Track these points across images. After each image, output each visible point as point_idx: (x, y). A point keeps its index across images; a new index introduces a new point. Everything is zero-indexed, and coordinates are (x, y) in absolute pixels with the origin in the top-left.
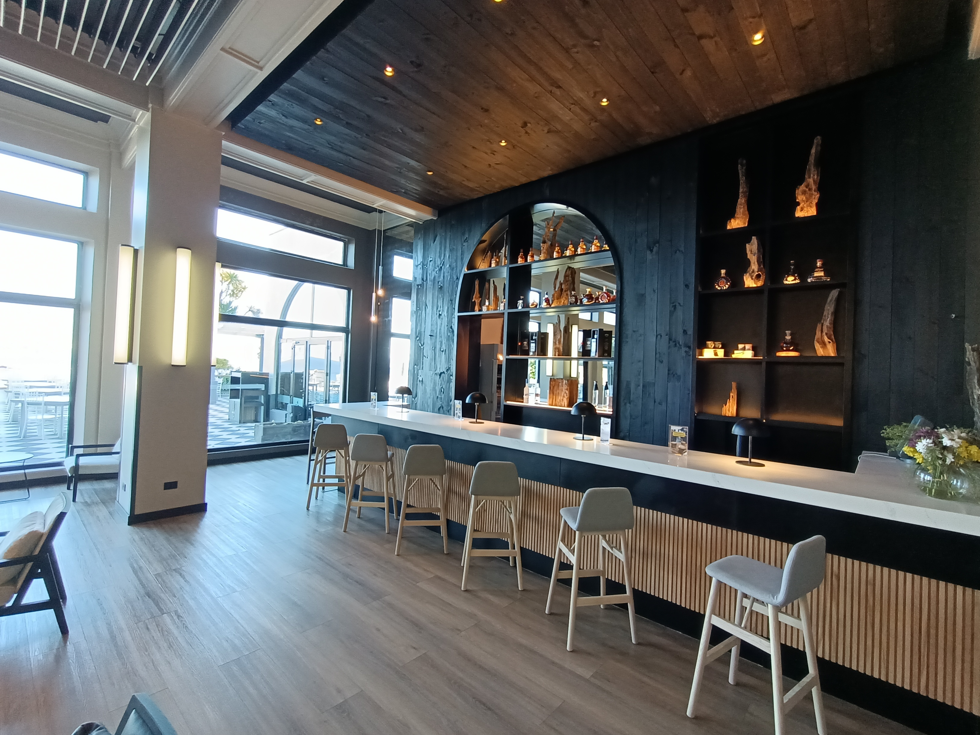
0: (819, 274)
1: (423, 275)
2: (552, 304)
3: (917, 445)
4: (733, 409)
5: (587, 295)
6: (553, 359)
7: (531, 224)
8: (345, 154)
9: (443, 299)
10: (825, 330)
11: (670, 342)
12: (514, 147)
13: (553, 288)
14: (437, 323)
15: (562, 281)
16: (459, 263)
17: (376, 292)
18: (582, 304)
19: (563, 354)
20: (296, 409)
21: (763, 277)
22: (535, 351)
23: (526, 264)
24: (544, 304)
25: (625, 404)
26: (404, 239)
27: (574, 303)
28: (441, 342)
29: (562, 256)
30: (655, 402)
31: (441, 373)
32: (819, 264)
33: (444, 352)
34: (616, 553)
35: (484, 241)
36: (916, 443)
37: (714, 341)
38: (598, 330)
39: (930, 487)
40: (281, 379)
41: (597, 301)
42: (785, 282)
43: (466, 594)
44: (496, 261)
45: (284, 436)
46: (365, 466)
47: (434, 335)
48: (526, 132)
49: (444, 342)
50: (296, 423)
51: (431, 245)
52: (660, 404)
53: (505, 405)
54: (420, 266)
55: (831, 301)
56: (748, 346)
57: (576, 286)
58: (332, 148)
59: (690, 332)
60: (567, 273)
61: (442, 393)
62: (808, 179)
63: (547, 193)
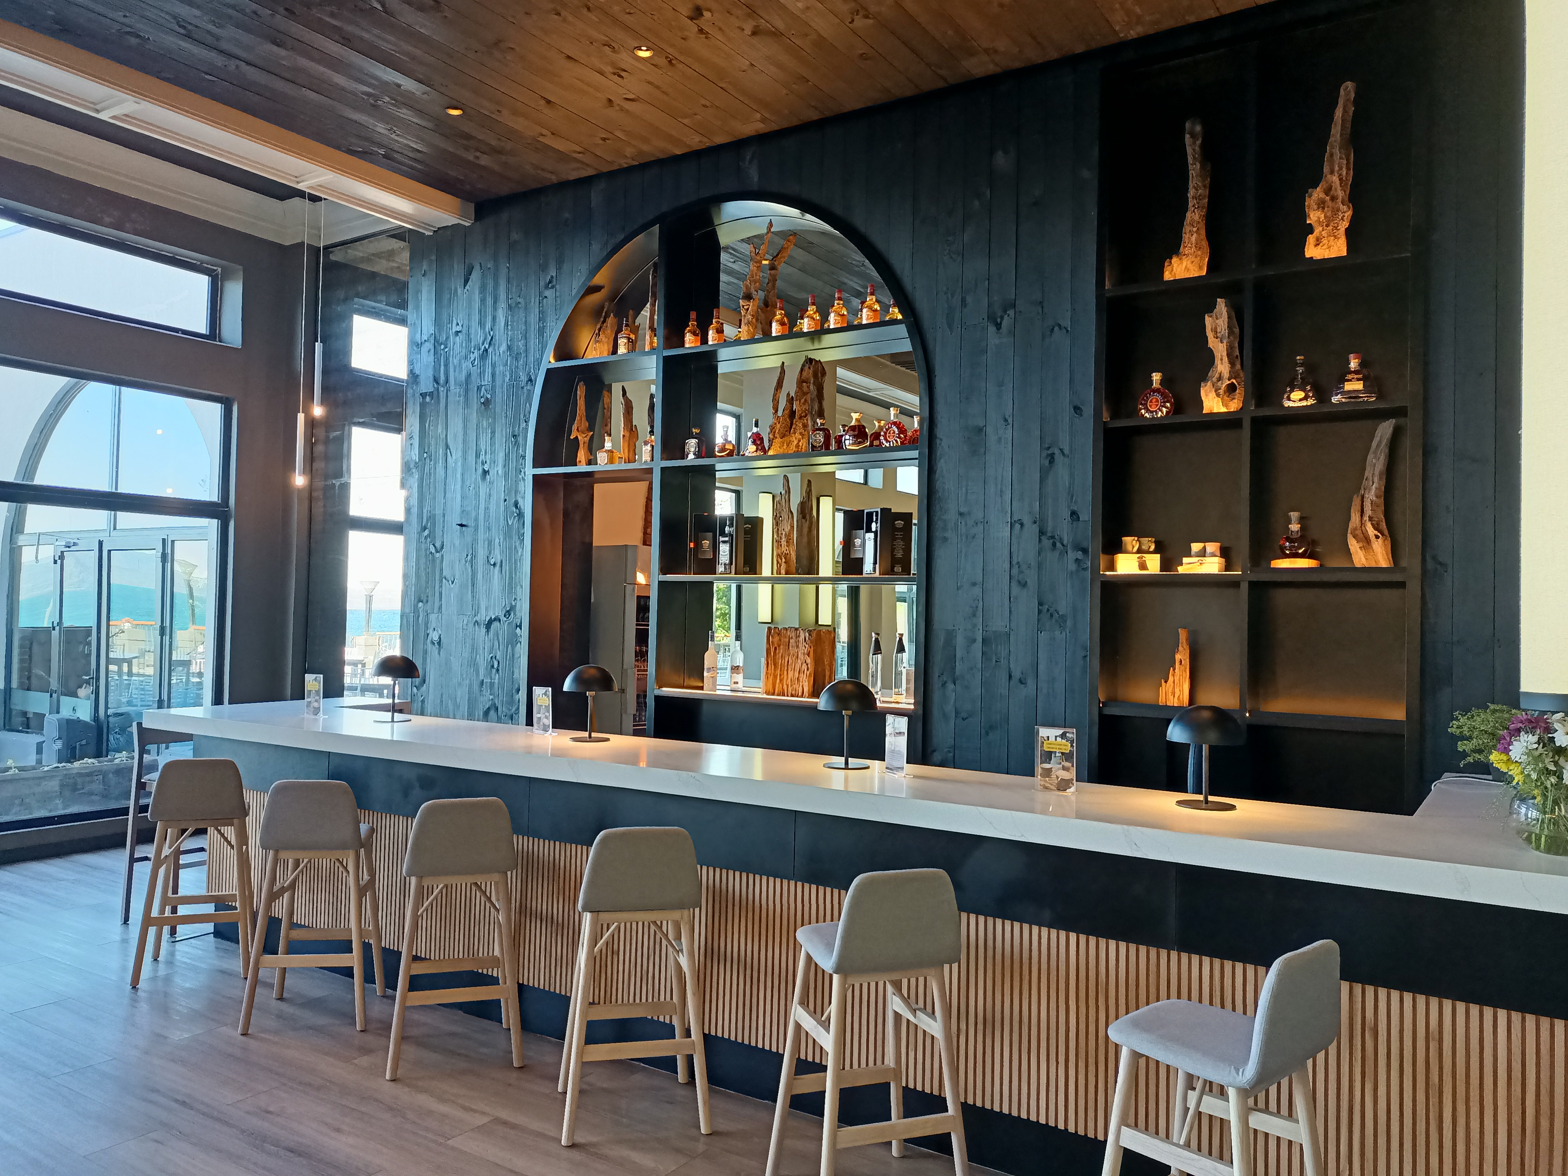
0: (1354, 385)
1: (436, 369)
2: (769, 449)
3: (1511, 747)
4: (1181, 691)
5: (853, 428)
6: (773, 581)
7: (713, 247)
8: (222, 52)
9: (493, 433)
10: (1368, 511)
11: (1043, 538)
12: (670, 62)
13: (772, 411)
14: (477, 495)
15: (792, 394)
16: (533, 342)
17: (307, 412)
18: (840, 448)
19: (797, 570)
20: (71, 727)
21: (1240, 392)
22: (731, 563)
23: (704, 348)
24: (750, 449)
25: (944, 684)
26: (382, 273)
27: (821, 447)
28: (490, 543)
29: (791, 333)
30: (1010, 677)
31: (490, 622)
32: (1354, 364)
33: (497, 568)
34: (924, 1022)
35: (597, 289)
36: (1510, 743)
37: (1140, 535)
38: (879, 510)
39: (1538, 832)
40: (21, 647)
41: (876, 443)
42: (1287, 404)
43: (575, 1155)
44: (629, 339)
45: (46, 799)
46: (297, 864)
47: (471, 523)
48: (701, 31)
49: (497, 540)
50: (77, 764)
51: (456, 290)
52: (1021, 682)
53: (658, 698)
54: (429, 346)
55: (1378, 446)
56: (1212, 547)
57: (825, 404)
58: (188, 36)
59: (1086, 515)
60: (804, 374)
61: (494, 671)
62: (1329, 176)
63: (754, 175)
